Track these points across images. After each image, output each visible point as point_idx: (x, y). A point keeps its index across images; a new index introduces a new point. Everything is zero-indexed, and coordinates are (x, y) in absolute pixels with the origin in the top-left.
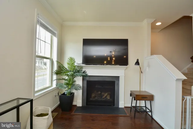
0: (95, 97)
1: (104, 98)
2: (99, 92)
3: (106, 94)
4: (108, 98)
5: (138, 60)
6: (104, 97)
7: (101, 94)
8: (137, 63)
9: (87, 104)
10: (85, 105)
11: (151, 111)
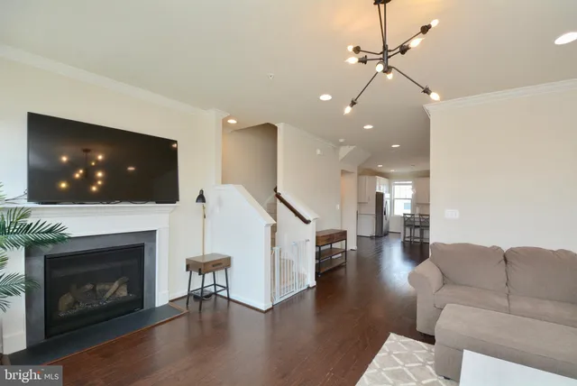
0: (76, 302)
1: (108, 299)
2: (89, 287)
3: (116, 285)
4: (123, 293)
5: (202, 191)
6: (108, 295)
7: (94, 290)
8: (201, 198)
9: (47, 335)
10: (41, 338)
11: (227, 288)
